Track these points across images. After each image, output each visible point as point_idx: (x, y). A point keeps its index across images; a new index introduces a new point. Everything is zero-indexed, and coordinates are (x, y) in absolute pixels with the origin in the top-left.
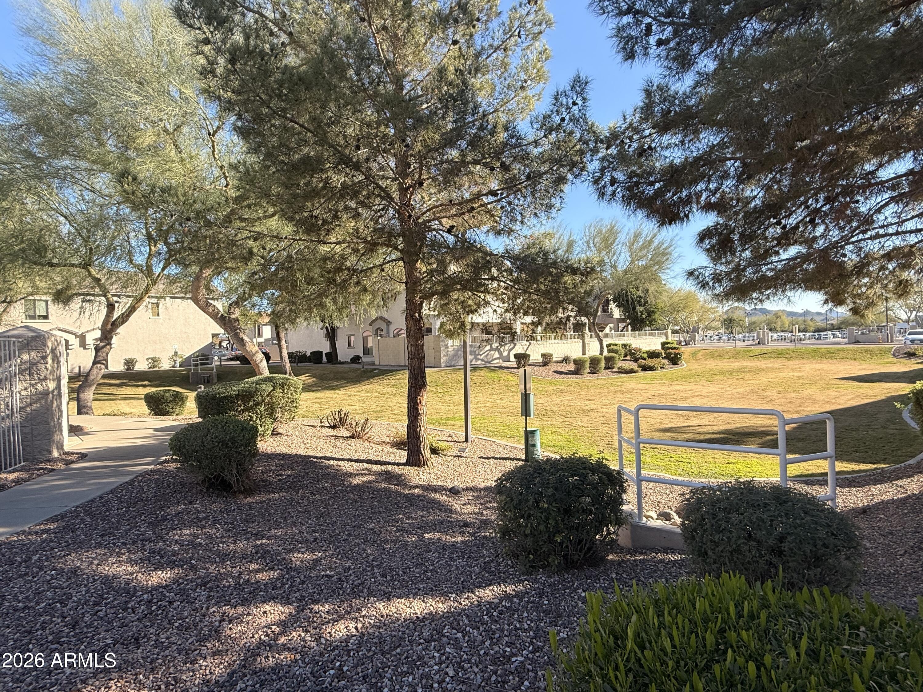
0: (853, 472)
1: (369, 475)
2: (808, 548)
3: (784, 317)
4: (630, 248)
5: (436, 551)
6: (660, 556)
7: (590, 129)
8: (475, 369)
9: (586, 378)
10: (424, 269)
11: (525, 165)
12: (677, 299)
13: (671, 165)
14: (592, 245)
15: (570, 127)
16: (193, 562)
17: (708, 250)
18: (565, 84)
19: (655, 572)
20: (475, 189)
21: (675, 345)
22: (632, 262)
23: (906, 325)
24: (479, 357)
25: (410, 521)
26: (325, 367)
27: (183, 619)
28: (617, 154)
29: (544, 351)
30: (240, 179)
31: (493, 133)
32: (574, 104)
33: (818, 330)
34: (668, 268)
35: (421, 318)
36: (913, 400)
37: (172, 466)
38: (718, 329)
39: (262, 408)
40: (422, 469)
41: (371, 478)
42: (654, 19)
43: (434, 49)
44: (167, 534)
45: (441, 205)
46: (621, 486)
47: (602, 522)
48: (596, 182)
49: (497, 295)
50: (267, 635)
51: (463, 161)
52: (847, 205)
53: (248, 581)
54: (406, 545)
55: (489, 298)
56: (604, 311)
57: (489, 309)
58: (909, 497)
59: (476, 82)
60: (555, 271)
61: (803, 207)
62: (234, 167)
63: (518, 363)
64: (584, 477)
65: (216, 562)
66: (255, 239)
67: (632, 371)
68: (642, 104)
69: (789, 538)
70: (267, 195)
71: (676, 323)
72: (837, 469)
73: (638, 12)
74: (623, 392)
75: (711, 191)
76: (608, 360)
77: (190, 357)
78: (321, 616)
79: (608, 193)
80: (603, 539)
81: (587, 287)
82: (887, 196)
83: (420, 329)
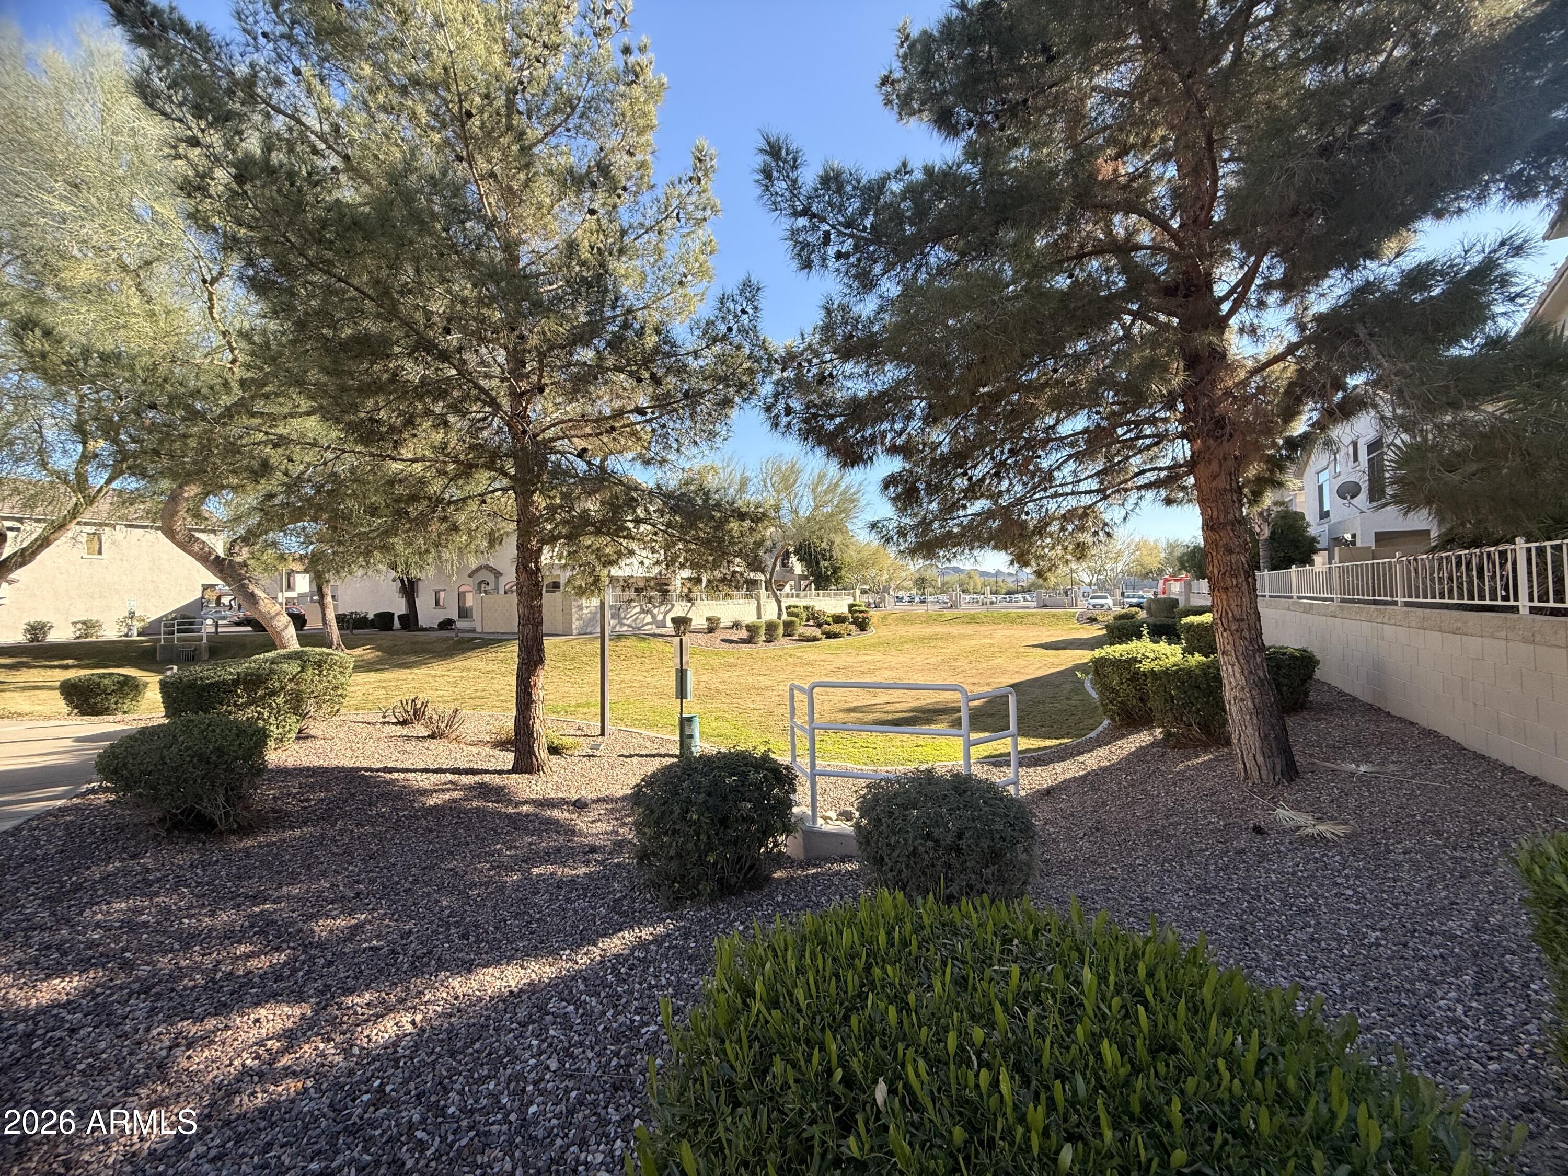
0: (1039, 749)
1: (455, 790)
2: (985, 843)
3: (976, 577)
4: (814, 491)
5: (547, 891)
6: (836, 867)
7: (763, 346)
8: (620, 637)
9: (761, 647)
10: (544, 504)
11: (684, 381)
12: (866, 553)
13: (854, 398)
14: (769, 485)
15: (737, 339)
16: (128, 955)
17: (894, 500)
18: (732, 286)
19: (829, 887)
20: (617, 404)
21: (863, 608)
22: (816, 508)
23: (1088, 589)
24: (625, 621)
25: (513, 852)
26: (398, 633)
27: (96, 1056)
28: (795, 379)
29: (710, 615)
30: (253, 354)
31: (640, 334)
32: (744, 312)
33: (1009, 593)
34: (856, 518)
35: (538, 569)
36: (1093, 669)
37: (103, 798)
38: (909, 590)
39: (280, 700)
40: (535, 777)
41: (457, 795)
42: (833, 227)
43: (564, 215)
44: (81, 913)
45: (570, 420)
46: (791, 784)
47: (767, 832)
48: (768, 409)
49: (644, 543)
50: (258, 1057)
51: (600, 367)
52: (1028, 460)
53: (231, 973)
54: (502, 888)
55: (634, 545)
56: (784, 565)
57: (634, 561)
58: (1089, 773)
59: (618, 266)
60: (719, 515)
61: (989, 457)
62: (245, 335)
63: (677, 629)
64: (745, 775)
65: (172, 951)
66: (276, 446)
67: (815, 639)
68: (821, 323)
69: (967, 834)
70: (299, 382)
71: (865, 581)
72: (1019, 748)
73: (814, 216)
74: (803, 665)
75: (896, 432)
76: (787, 625)
77: (159, 620)
78: (356, 1013)
79: (783, 424)
80: (769, 853)
81: (758, 537)
82: (1065, 453)
83: (537, 584)
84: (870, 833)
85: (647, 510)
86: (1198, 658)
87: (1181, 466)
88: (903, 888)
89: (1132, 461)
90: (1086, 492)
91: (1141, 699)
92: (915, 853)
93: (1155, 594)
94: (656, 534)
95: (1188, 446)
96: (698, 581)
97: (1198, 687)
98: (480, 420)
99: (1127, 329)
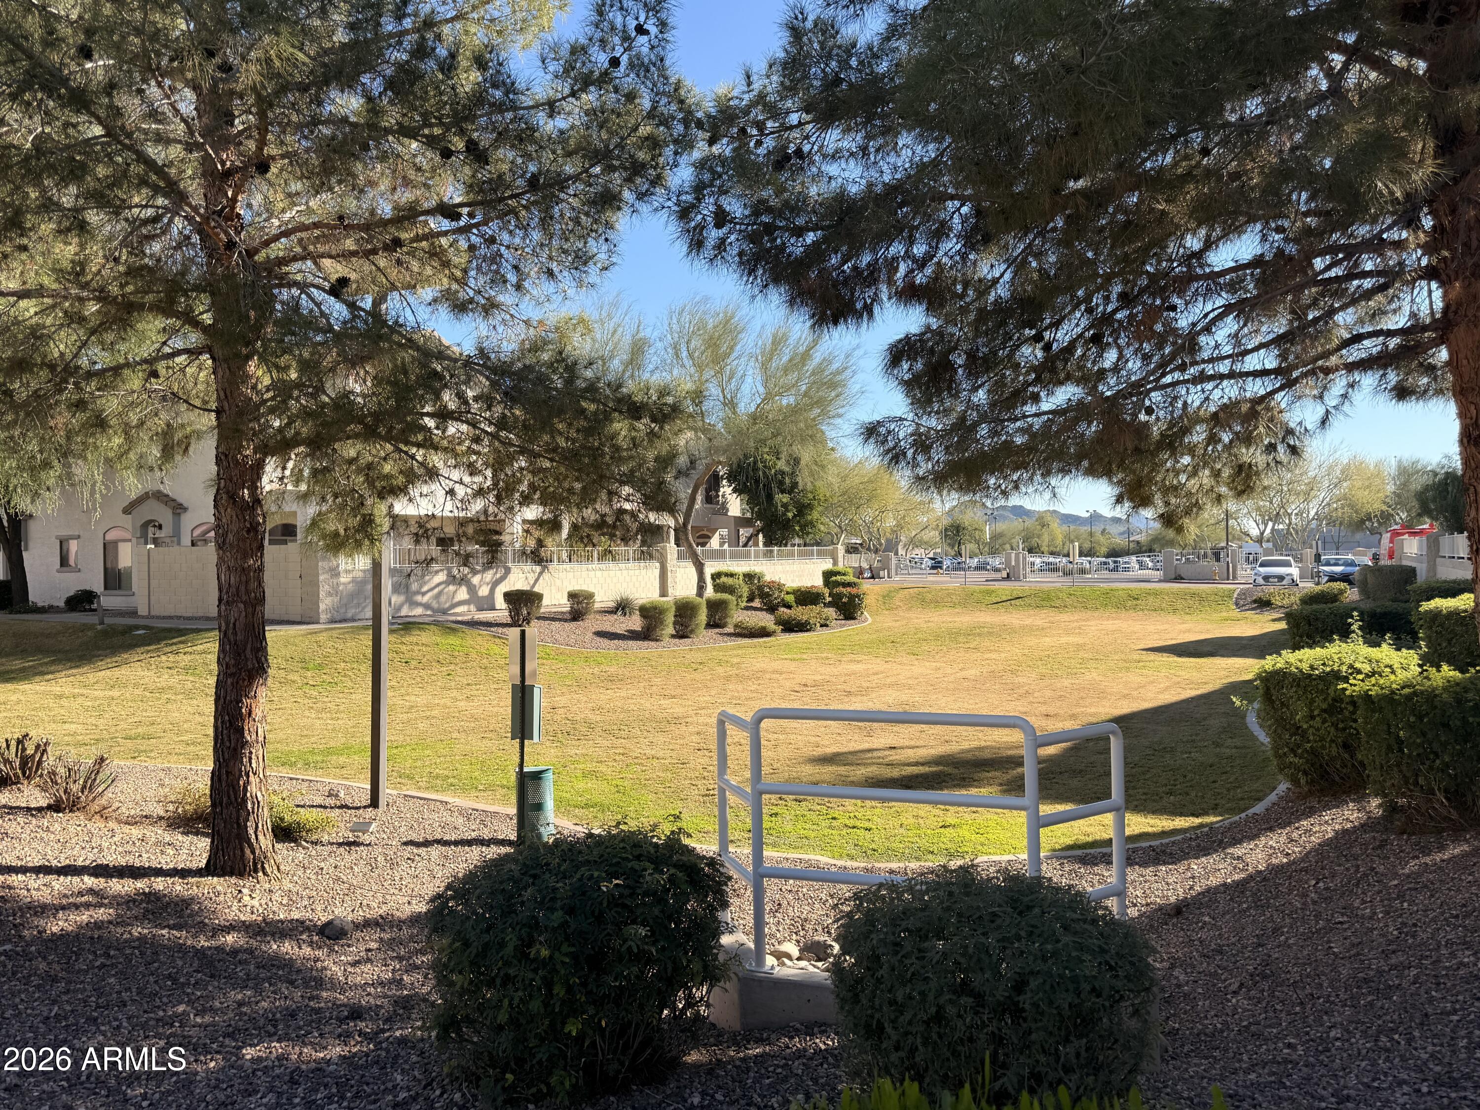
0: (1164, 834)
1: (101, 905)
2: (1064, 1000)
3: (1055, 525)
4: (764, 367)
5: (271, 1089)
6: (797, 1043)
7: (676, 94)
8: (407, 626)
9: (667, 648)
10: (267, 381)
11: (528, 157)
12: (857, 480)
13: (841, 197)
14: (684, 354)
15: (627, 81)
17: (909, 385)
19: (785, 1079)
20: (406, 196)
21: (850, 578)
22: (768, 397)
23: (1255, 548)
24: (419, 598)
25: (207, 1019)
28: (733, 159)
29: (576, 587)
31: (449, 66)
32: (641, 30)
33: (1114, 553)
34: (840, 416)
35: (257, 501)
36: (1261, 691)
38: (933, 546)
40: (249, 882)
41: (102, 914)
45: (316, 225)
46: (719, 892)
47: (675, 980)
48: (684, 213)
49: (456, 455)
51: (372, 126)
52: (1153, 314)
55: (436, 460)
56: (709, 499)
57: (437, 489)
58: (1251, 877)
60: (593, 407)
61: (1083, 308)
63: (515, 612)
64: (635, 877)
67: (764, 633)
68: (781, 55)
69: (1034, 983)
71: (852, 529)
72: (1128, 832)
74: (741, 678)
75: (915, 260)
76: (715, 607)
79: (710, 243)
80: (677, 1018)
81: (663, 448)
82: (1220, 302)
83: (254, 528)
84: (859, 981)
85: (460, 396)
86: (1448, 672)
87: (1425, 328)
88: (919, 1077)
89: (1339, 318)
90: (1256, 374)
91: (1346, 746)
92: (939, 1017)
93: (1376, 558)
94: (477, 440)
95: (1437, 294)
96: (554, 526)
97: (1446, 725)
98: (146, 222)
99: (1336, 78)
